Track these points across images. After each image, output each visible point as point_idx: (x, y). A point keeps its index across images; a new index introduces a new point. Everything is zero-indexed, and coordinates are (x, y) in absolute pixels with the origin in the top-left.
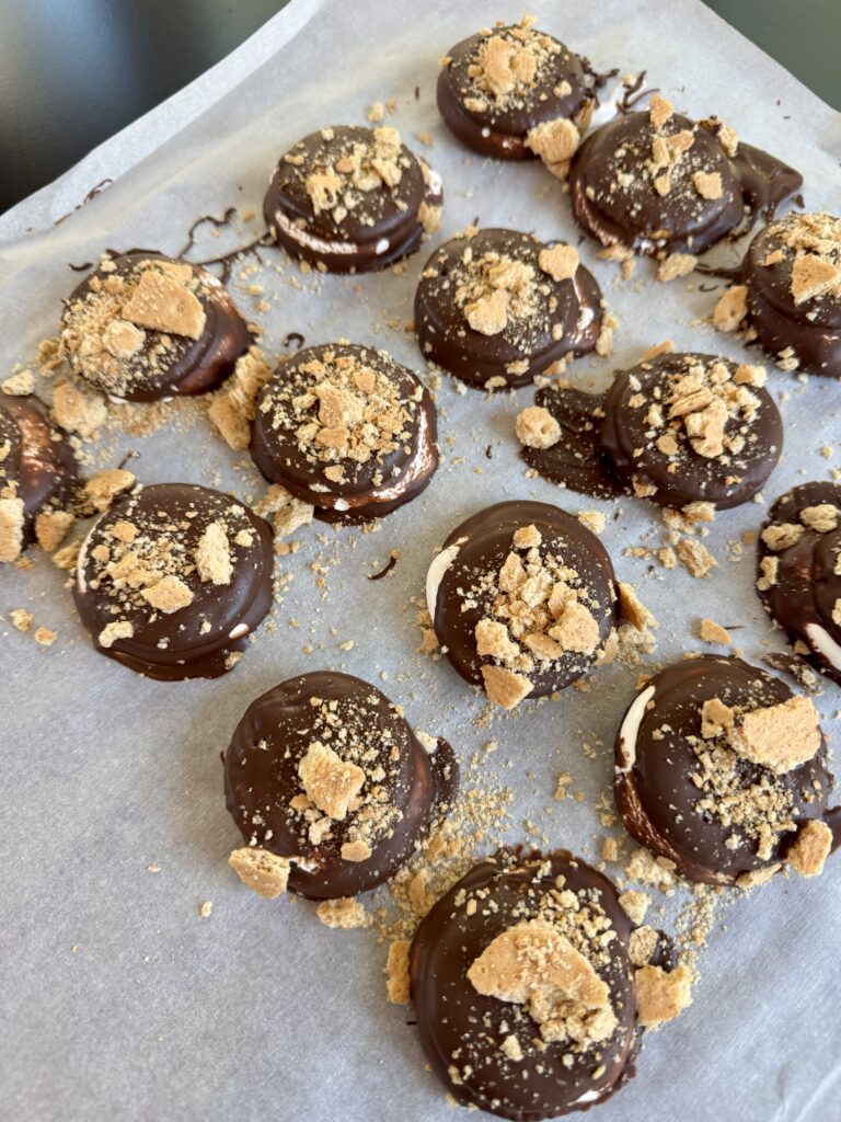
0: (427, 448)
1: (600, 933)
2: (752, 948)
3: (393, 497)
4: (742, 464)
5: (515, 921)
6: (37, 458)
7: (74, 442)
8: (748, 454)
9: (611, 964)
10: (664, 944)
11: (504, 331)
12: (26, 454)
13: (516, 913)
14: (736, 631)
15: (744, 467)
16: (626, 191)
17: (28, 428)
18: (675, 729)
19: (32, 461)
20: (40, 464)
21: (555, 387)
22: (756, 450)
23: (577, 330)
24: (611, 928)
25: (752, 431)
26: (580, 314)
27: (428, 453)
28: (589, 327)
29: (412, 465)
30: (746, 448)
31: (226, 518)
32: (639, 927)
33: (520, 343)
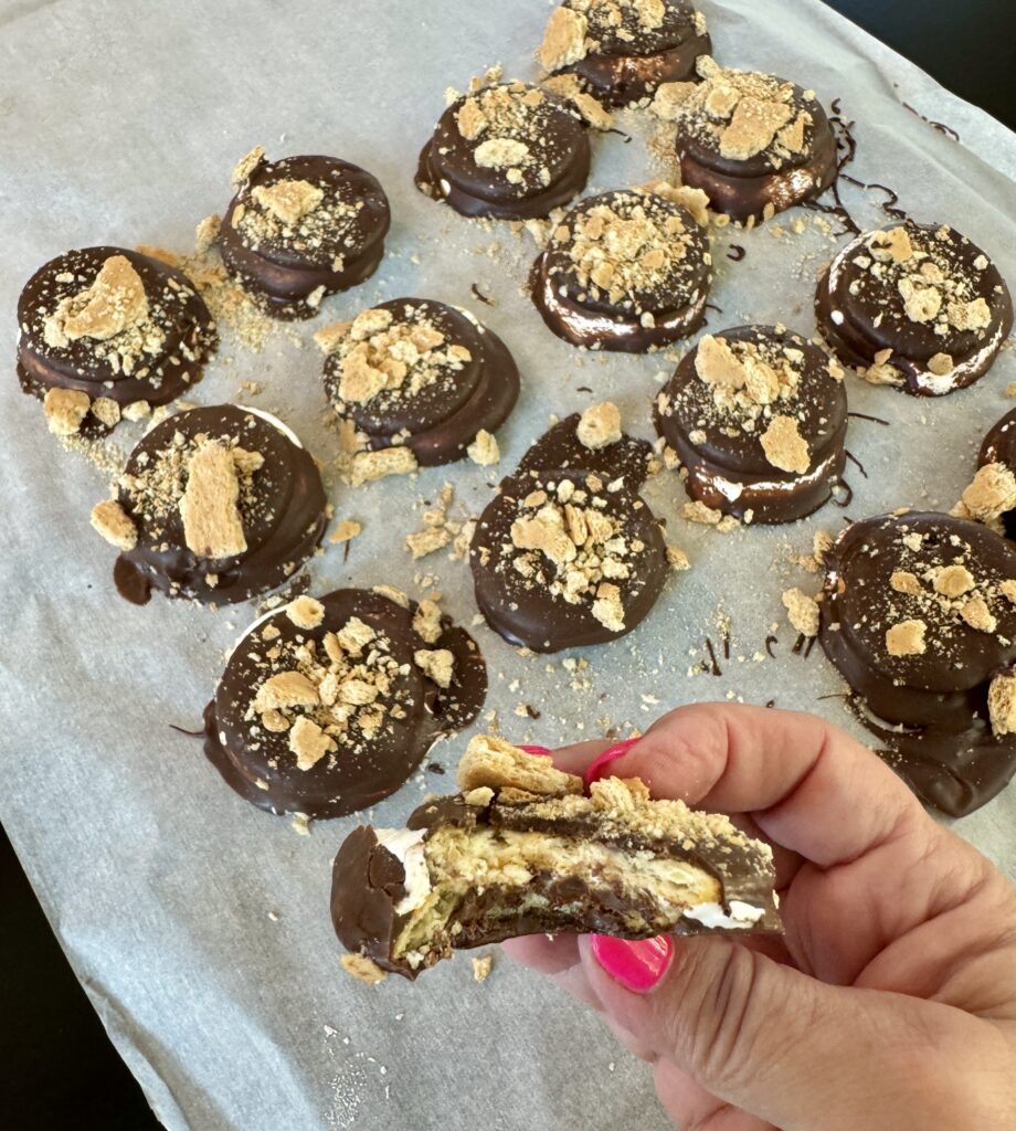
0: (594, 332)
1: (121, 359)
2: (71, 494)
3: (547, 302)
4: (500, 568)
5: (152, 303)
6: (625, 68)
7: (644, 101)
8: (512, 578)
9: (94, 357)
10: (101, 428)
11: (699, 381)
12: (628, 60)
13: (157, 307)
14: (343, 557)
15: (497, 569)
16: (897, 541)
17: (654, 63)
18: (249, 431)
19: (621, 64)
20: (619, 70)
21: (649, 456)
22: (514, 586)
23: (712, 476)
24: (121, 371)
25: (538, 588)
26: (733, 480)
27: (589, 333)
28: (716, 491)
29: (574, 314)
30: (519, 576)
31: (537, 165)
32: (121, 409)
33: (684, 394)
